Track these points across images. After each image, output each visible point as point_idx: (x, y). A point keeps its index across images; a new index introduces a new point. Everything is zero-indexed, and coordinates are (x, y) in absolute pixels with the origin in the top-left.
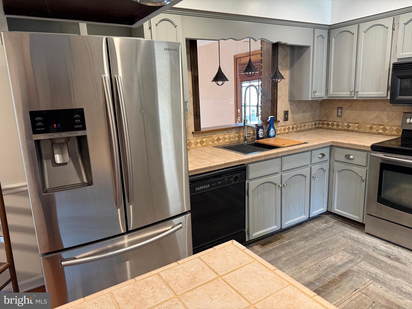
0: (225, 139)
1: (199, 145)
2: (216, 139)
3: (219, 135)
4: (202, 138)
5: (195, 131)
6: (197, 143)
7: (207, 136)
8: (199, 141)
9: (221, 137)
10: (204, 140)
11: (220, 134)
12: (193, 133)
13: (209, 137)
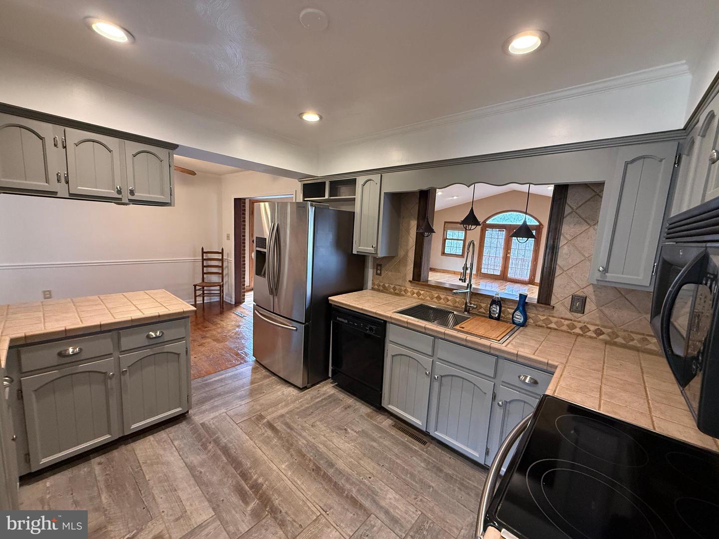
0: (448, 300)
1: (415, 295)
2: (435, 296)
3: (440, 293)
4: (419, 290)
5: (413, 279)
6: (414, 293)
7: (426, 290)
8: (416, 291)
9: (442, 297)
10: (422, 292)
11: (442, 293)
12: (410, 281)
13: (428, 291)
